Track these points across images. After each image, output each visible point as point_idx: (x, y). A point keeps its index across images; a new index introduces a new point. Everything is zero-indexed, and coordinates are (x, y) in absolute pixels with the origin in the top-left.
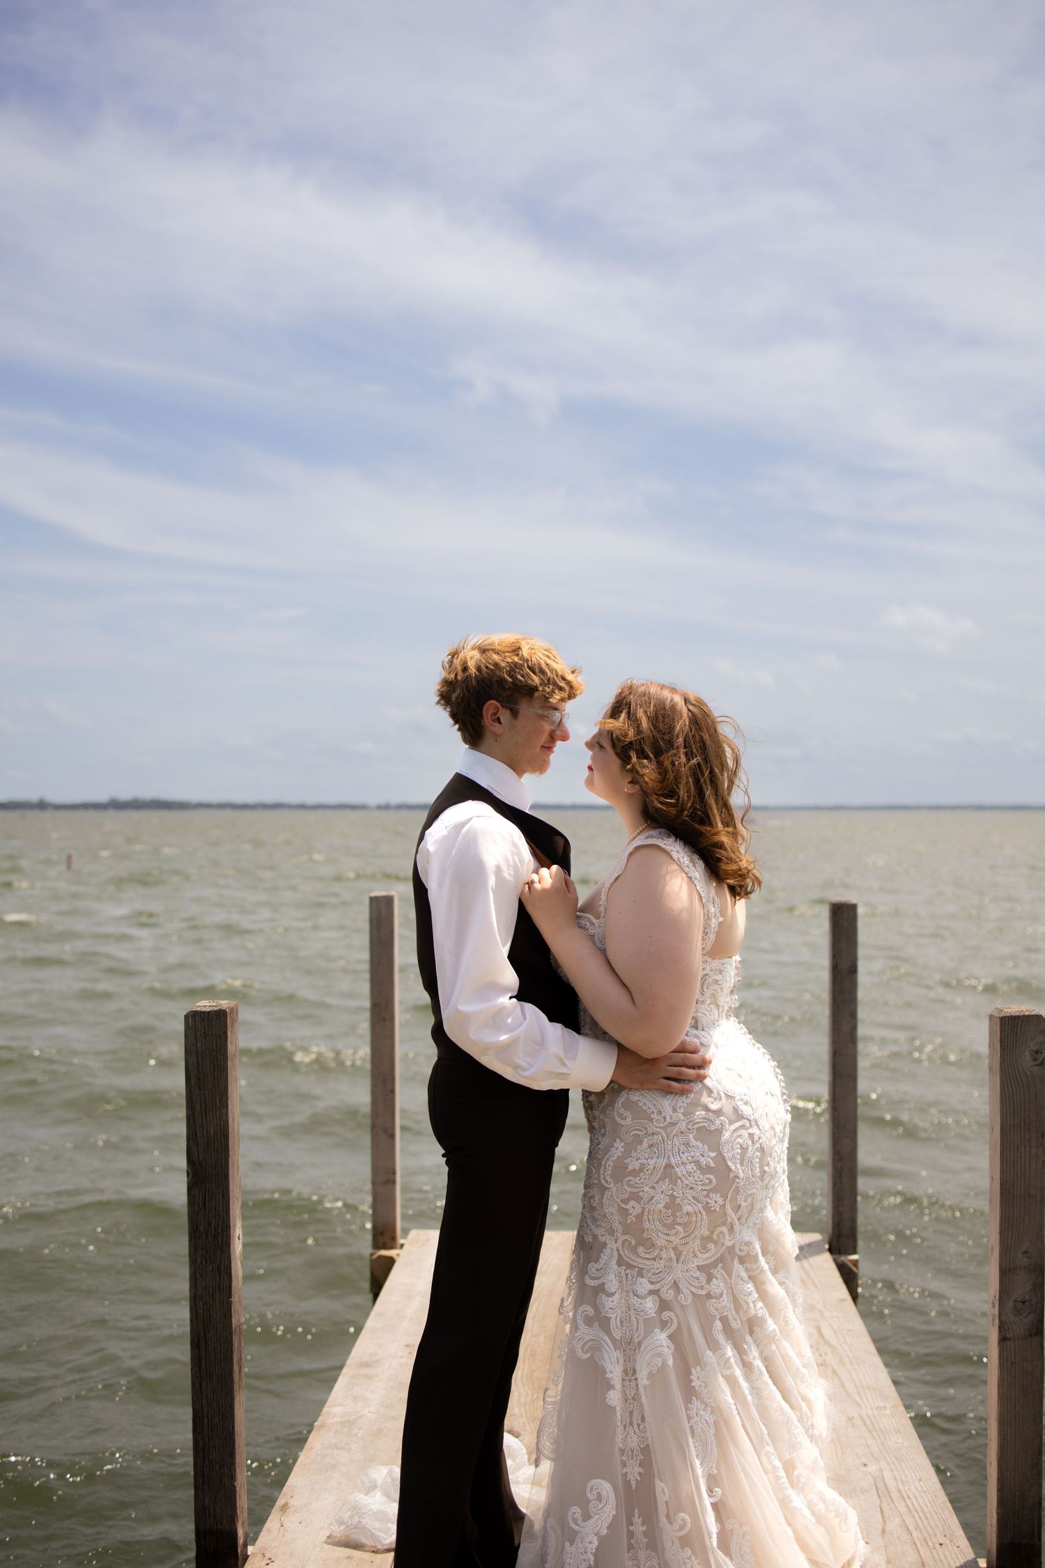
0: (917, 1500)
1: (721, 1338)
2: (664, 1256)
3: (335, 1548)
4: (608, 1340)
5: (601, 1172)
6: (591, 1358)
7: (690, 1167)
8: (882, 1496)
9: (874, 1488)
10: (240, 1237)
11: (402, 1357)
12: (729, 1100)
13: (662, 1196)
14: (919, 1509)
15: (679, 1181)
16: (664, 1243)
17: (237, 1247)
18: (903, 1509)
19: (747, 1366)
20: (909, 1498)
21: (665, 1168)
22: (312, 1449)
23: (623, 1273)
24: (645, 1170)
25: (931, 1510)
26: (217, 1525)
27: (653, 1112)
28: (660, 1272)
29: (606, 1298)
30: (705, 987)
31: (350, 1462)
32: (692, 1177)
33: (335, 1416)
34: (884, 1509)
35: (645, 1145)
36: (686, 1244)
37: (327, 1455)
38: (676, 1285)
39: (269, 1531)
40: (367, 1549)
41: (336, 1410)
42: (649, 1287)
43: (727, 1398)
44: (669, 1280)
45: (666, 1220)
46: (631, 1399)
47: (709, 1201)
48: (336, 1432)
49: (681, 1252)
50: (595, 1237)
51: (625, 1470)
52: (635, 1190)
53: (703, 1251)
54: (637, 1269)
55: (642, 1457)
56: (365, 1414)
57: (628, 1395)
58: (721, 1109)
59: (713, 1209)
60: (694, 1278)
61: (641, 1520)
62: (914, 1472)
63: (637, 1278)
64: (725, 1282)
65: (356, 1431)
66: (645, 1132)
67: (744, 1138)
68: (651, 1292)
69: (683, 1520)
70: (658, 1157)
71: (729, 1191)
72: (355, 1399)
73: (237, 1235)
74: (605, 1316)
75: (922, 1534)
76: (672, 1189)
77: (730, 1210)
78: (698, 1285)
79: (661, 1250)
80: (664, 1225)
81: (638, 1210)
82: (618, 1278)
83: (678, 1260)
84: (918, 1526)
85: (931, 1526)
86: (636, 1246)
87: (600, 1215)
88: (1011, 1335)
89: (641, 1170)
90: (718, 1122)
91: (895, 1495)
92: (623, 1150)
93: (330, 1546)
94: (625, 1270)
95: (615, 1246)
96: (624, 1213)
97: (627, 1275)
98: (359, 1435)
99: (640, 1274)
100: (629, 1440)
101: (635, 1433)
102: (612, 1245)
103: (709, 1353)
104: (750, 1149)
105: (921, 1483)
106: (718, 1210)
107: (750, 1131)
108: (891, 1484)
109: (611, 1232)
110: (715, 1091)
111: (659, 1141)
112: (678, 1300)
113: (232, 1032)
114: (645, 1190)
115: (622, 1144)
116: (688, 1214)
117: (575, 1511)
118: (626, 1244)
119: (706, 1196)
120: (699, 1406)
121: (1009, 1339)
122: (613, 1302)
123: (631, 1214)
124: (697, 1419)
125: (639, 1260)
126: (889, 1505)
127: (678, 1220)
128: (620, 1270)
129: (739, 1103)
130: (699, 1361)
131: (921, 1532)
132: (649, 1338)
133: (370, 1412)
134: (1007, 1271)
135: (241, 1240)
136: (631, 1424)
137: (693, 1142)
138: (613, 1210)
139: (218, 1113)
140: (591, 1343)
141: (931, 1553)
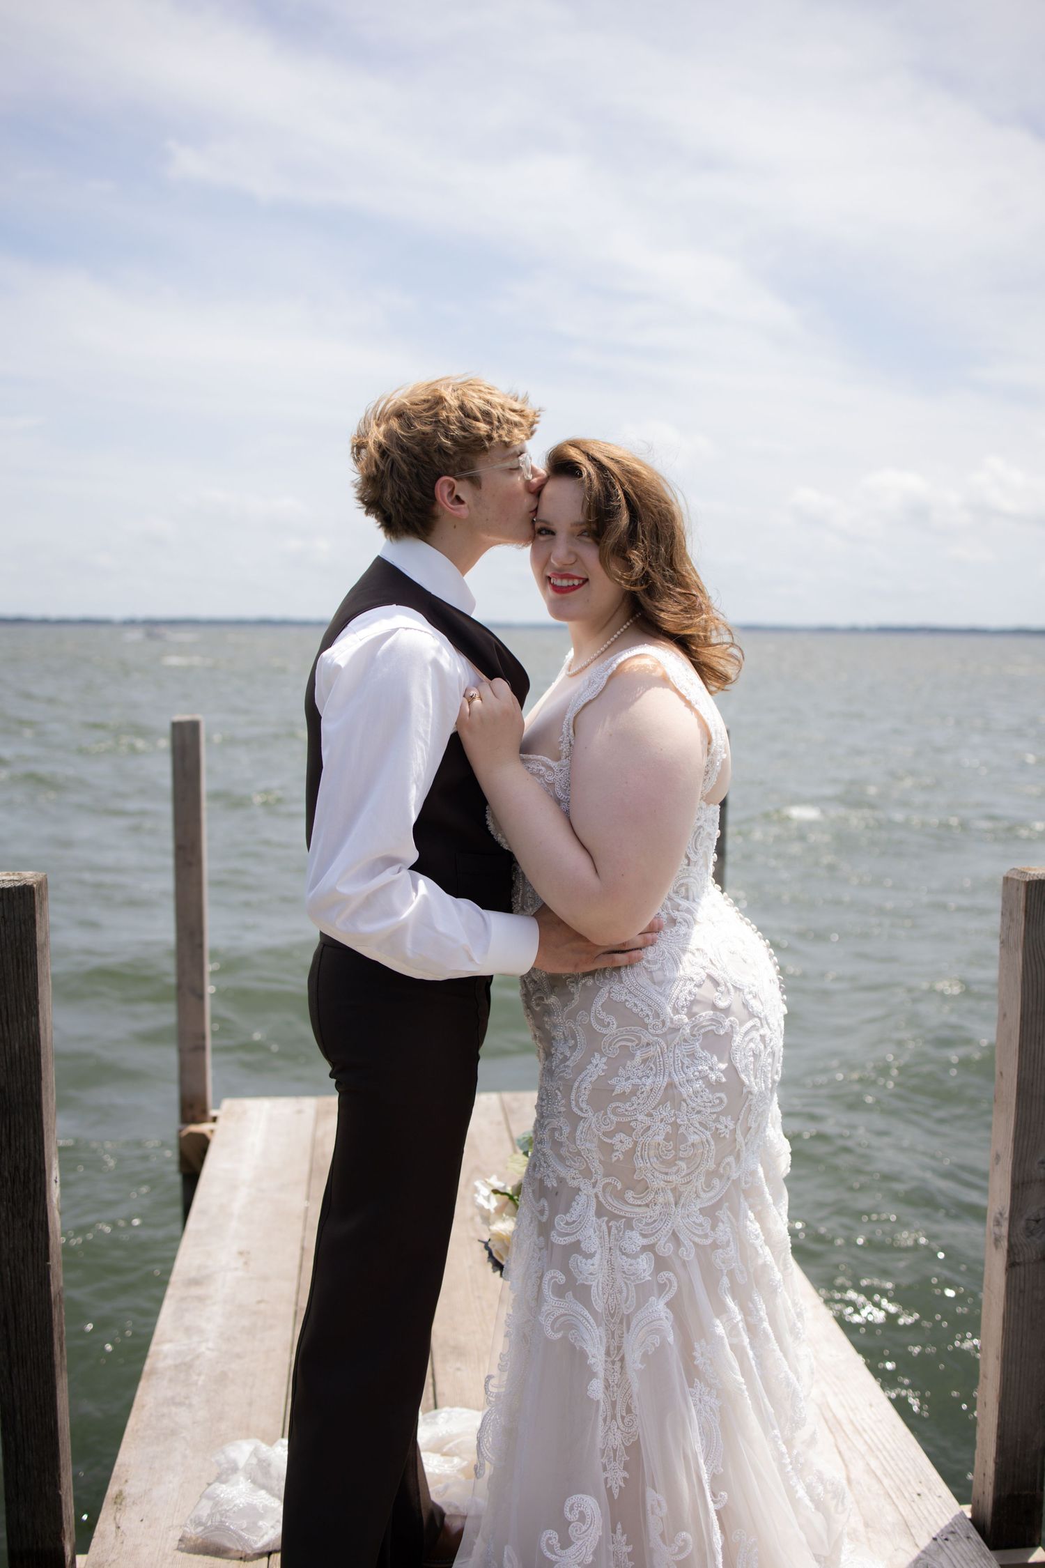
0: (874, 1433)
1: (727, 1296)
2: (660, 1199)
3: (191, 1556)
4: (588, 1315)
5: (573, 1097)
6: (565, 1338)
7: (698, 1085)
10: (58, 1180)
12: (738, 992)
13: (662, 1125)
14: (881, 1447)
15: (684, 1104)
16: (662, 1184)
17: (55, 1192)
18: (863, 1448)
19: (752, 1329)
20: (866, 1432)
21: (666, 1088)
22: (143, 1406)
23: (604, 1227)
25: (895, 1447)
26: (37, 1543)
27: (648, 1015)
28: (655, 1221)
29: (584, 1260)
30: (698, 844)
31: (194, 1423)
32: (699, 1097)
34: (842, 1450)
35: (638, 1059)
36: (688, 1183)
37: (163, 1415)
38: (675, 1237)
39: (103, 1537)
40: (232, 1554)
41: (166, 1347)
42: (642, 1242)
43: (737, 1377)
44: (666, 1231)
45: (666, 1155)
46: (617, 1384)
47: (719, 1126)
48: (171, 1380)
49: (680, 1195)
50: (561, 1180)
51: (605, 1476)
52: (625, 1120)
53: (707, 1190)
54: (624, 1220)
55: (628, 1458)
56: (203, 1353)
57: (611, 1381)
58: (730, 1006)
59: (722, 1135)
60: (696, 1224)
61: (625, 1538)
63: (624, 1232)
64: (732, 1227)
65: (195, 1377)
66: (637, 1042)
67: (757, 1045)
68: (645, 1248)
69: (684, 1540)
70: (655, 1075)
71: (740, 1111)
72: (188, 1330)
73: (53, 1178)
74: (583, 1285)
75: (894, 1482)
76: (675, 1115)
77: (740, 1135)
78: (703, 1233)
79: (656, 1193)
80: (663, 1162)
81: (628, 1144)
82: (598, 1232)
83: (676, 1204)
84: (886, 1471)
85: (900, 1470)
86: (623, 1191)
87: (570, 1153)
88: (1022, 1260)
89: (633, 1093)
90: (727, 1023)
92: (605, 1067)
93: (185, 1554)
94: (608, 1222)
95: (592, 1192)
96: (608, 1149)
97: (609, 1229)
98: (200, 1383)
99: (629, 1225)
100: (611, 1436)
101: (618, 1428)
102: (587, 1190)
103: (716, 1321)
104: (763, 1054)
106: (728, 1136)
107: (762, 1032)
108: (839, 1413)
109: (587, 1173)
110: (722, 982)
111: (656, 1054)
112: (678, 1255)
113: (41, 915)
114: (639, 1119)
115: (604, 1060)
116: (693, 1145)
117: (550, 1536)
118: (609, 1189)
119: (714, 1121)
120: (704, 1389)
121: (1019, 1264)
122: (593, 1265)
123: (617, 1151)
124: (700, 1406)
125: (626, 1208)
126: (846, 1443)
127: (681, 1154)
128: (599, 1221)
129: (749, 997)
131: (892, 1478)
132: (643, 1309)
133: (209, 1349)
134: (1020, 1186)
135: (58, 1183)
136: (614, 1417)
137: (701, 1053)
138: (592, 1146)
139: (25, 1022)
140: (562, 1319)
141: (912, 1507)
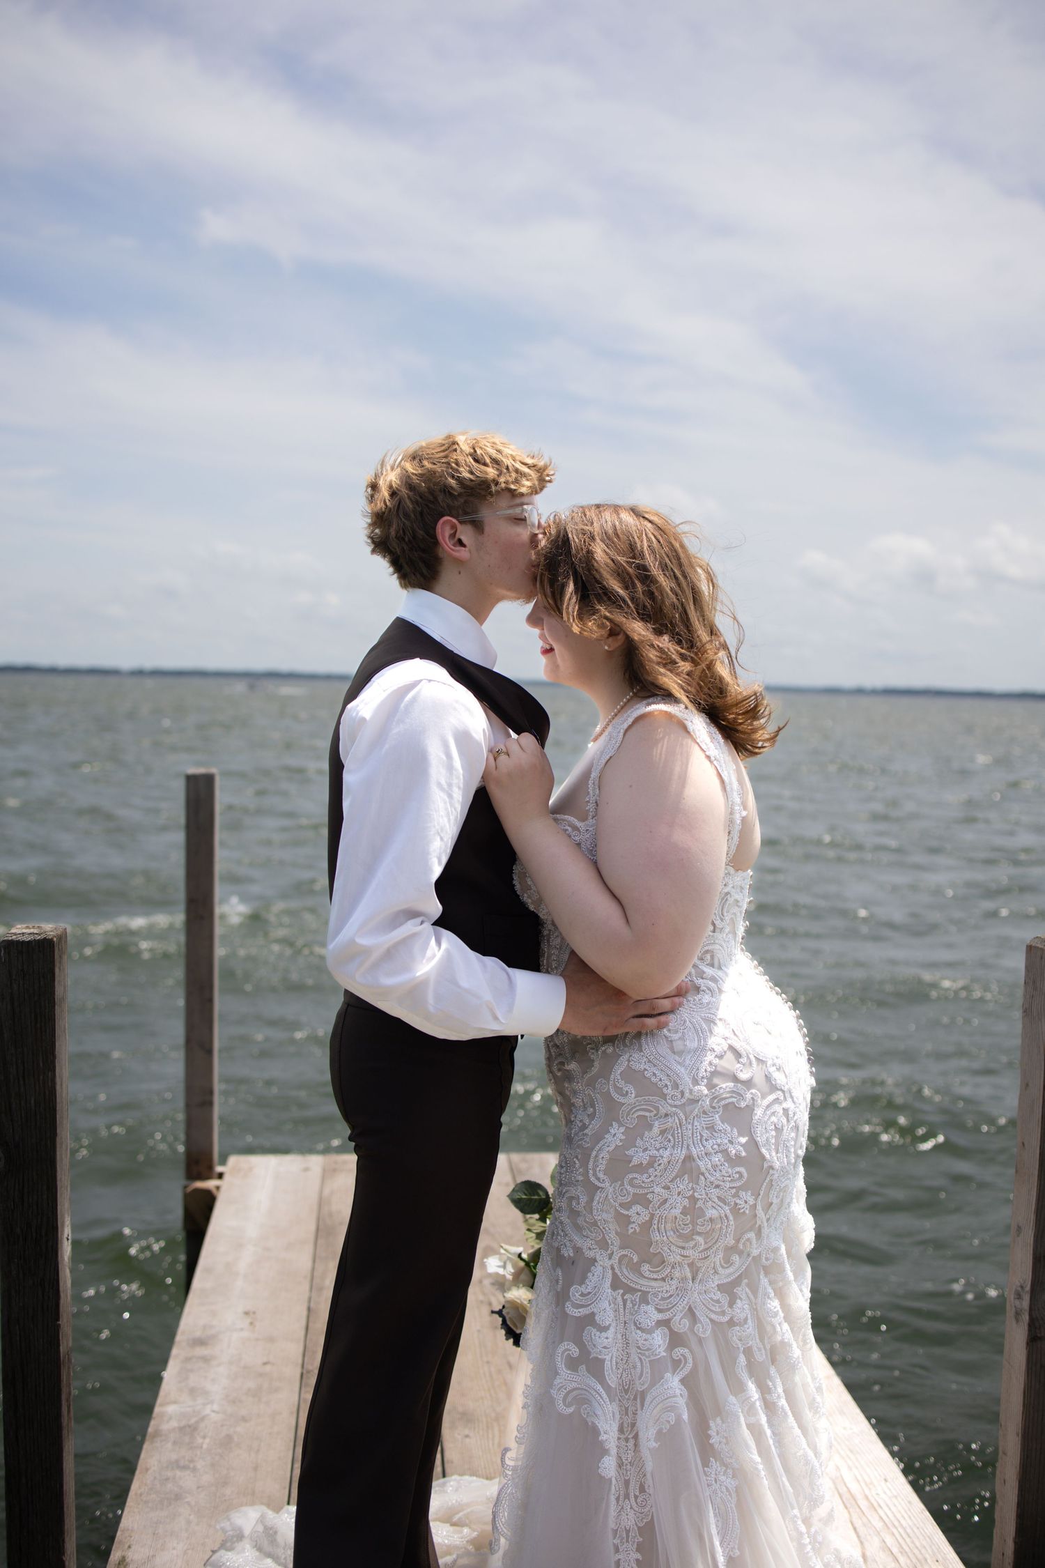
0: (890, 1509)
1: (744, 1376)
2: (677, 1274)
4: (601, 1390)
5: (590, 1166)
6: (576, 1413)
7: (717, 1159)
8: (848, 1505)
9: (837, 1495)
10: (70, 1238)
11: (242, 1329)
12: (761, 1066)
13: (679, 1199)
14: (896, 1523)
15: (702, 1178)
16: (679, 1258)
17: (66, 1250)
18: (879, 1525)
19: (770, 1407)
20: (881, 1507)
21: (684, 1161)
22: (147, 1470)
23: (619, 1299)
24: (656, 1165)
25: (911, 1524)
27: (666, 1086)
28: (671, 1296)
29: (598, 1333)
30: (725, 910)
31: (198, 1488)
32: (718, 1171)
33: (170, 1418)
34: (857, 1525)
35: (656, 1130)
36: (706, 1258)
37: (167, 1479)
38: (691, 1312)
41: (171, 1409)
42: (657, 1316)
43: (753, 1457)
44: (682, 1306)
45: (683, 1229)
46: (630, 1463)
47: (738, 1201)
48: (175, 1443)
49: (698, 1270)
50: (578, 1250)
51: (618, 1557)
52: (642, 1191)
53: (725, 1266)
54: (640, 1293)
55: (641, 1539)
56: (208, 1415)
57: (624, 1459)
58: (752, 1078)
60: (713, 1300)
62: (876, 1470)
63: (639, 1306)
64: (750, 1304)
65: (200, 1440)
66: (655, 1112)
67: (779, 1119)
68: (660, 1323)
70: (673, 1147)
71: (761, 1186)
72: (193, 1392)
73: (66, 1236)
74: (596, 1358)
75: (911, 1560)
76: (693, 1188)
77: (761, 1211)
78: (720, 1310)
79: (673, 1267)
80: (680, 1236)
81: (645, 1217)
82: (612, 1305)
83: (693, 1279)
84: (902, 1548)
85: (917, 1548)
86: (639, 1264)
87: (587, 1222)
89: (651, 1164)
90: (749, 1096)
91: (863, 1504)
92: (623, 1137)
94: (623, 1294)
95: (608, 1263)
96: (624, 1221)
97: (625, 1302)
98: (205, 1446)
99: (644, 1299)
100: (624, 1516)
101: (631, 1508)
102: (603, 1261)
103: (732, 1399)
104: (785, 1128)
105: (888, 1483)
106: (747, 1212)
107: (785, 1105)
108: (854, 1488)
109: (604, 1244)
110: (744, 1054)
111: (674, 1126)
112: (693, 1332)
113: (60, 969)
114: (656, 1191)
115: (622, 1130)
116: (711, 1220)
118: (625, 1261)
119: (733, 1196)
120: (719, 1468)
122: (607, 1338)
123: (634, 1222)
124: (716, 1486)
125: (642, 1282)
126: (861, 1519)
127: (699, 1229)
128: (615, 1294)
129: (772, 1069)
130: (719, 1411)
131: (908, 1556)
132: (657, 1386)
133: (214, 1411)
135: (70, 1241)
136: (627, 1496)
137: (720, 1125)
138: (609, 1217)
139: (41, 1077)
140: (575, 1393)
